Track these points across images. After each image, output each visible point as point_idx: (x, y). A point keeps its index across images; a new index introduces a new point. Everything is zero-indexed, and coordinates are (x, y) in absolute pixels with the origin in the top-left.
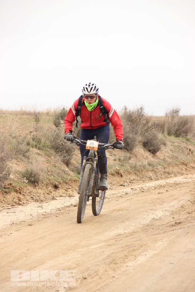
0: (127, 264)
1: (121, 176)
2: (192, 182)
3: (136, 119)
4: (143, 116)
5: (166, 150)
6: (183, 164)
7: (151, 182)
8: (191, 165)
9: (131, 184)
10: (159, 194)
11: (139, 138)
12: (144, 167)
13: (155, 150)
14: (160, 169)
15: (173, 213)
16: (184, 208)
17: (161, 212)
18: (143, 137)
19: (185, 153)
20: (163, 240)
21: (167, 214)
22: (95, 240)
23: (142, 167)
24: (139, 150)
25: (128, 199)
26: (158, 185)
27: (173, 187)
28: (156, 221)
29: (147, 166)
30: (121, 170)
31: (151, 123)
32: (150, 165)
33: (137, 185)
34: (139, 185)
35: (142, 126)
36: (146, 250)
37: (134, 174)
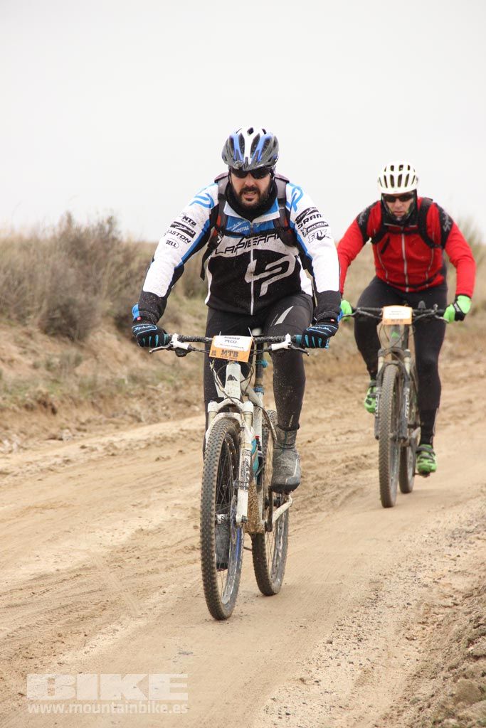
0: (62, 658)
1: (54, 411)
3: (94, 251)
4: (116, 242)
7: (136, 427)
9: (80, 434)
10: (159, 463)
11: (105, 304)
12: (119, 386)
14: (165, 392)
15: (195, 514)
17: (163, 509)
18: (117, 301)
20: (165, 589)
21: (180, 516)
23: (112, 385)
24: (105, 337)
25: (71, 477)
26: (158, 436)
27: (198, 441)
28: (147, 538)
29: (126, 382)
30: (52, 396)
31: (140, 262)
32: (134, 379)
33: (97, 435)
34: (102, 436)
35: (113, 269)
36: (115, 618)
37: (91, 405)
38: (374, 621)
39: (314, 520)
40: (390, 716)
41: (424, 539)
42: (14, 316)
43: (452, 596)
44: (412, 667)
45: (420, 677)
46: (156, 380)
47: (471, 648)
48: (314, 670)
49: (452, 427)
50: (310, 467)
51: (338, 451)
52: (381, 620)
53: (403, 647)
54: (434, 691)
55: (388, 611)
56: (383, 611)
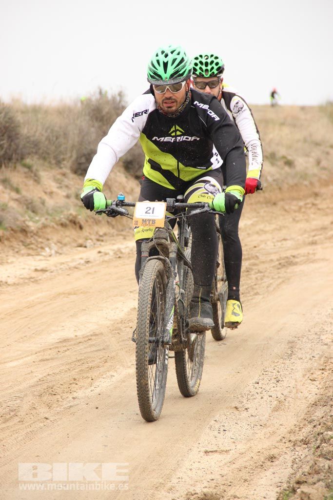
0: (75, 395)
1: (81, 228)
9: (99, 243)
22: (18, 350)
24: (116, 176)
25: (89, 273)
30: (80, 217)
33: (110, 244)
34: (114, 244)
36: (113, 368)
37: (106, 223)
38: (289, 369)
39: (254, 301)
40: (294, 431)
41: (328, 313)
42: (53, 162)
44: (312, 399)
45: (316, 405)
48: (245, 401)
50: (255, 265)
51: (275, 253)
52: (294, 368)
53: (307, 386)
54: (324, 414)
55: (299, 362)
56: (296, 362)
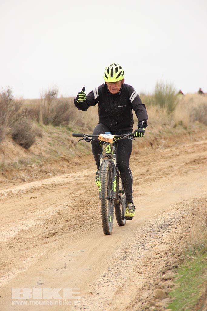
2: (74, 182)
5: (42, 143)
6: (64, 159)
7: (23, 184)
8: (74, 161)
10: (32, 199)
11: (7, 129)
12: (14, 166)
13: (28, 144)
14: (35, 168)
15: (47, 222)
16: (61, 215)
17: (33, 220)
18: (12, 128)
19: (66, 146)
20: (33, 256)
21: (40, 223)
23: (11, 165)
24: (7, 144)
26: (32, 188)
27: (50, 189)
28: (26, 233)
29: (18, 164)
31: (23, 110)
32: (21, 162)
33: (4, 188)
34: (7, 188)
35: (10, 113)
36: (9, 270)
37: (2, 175)
38: (125, 266)
40: (129, 307)
41: (148, 229)
43: (159, 254)
44: (140, 285)
45: (143, 289)
46: (31, 163)
47: (164, 276)
48: (97, 288)
49: (164, 178)
52: (128, 266)
53: (137, 277)
54: (148, 295)
55: (131, 261)
56: (129, 261)
